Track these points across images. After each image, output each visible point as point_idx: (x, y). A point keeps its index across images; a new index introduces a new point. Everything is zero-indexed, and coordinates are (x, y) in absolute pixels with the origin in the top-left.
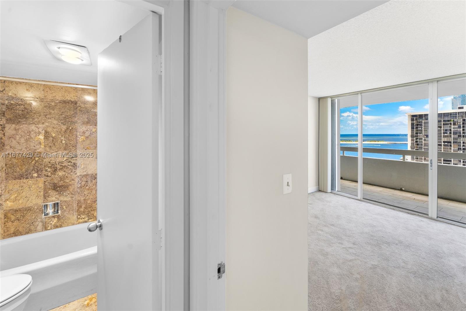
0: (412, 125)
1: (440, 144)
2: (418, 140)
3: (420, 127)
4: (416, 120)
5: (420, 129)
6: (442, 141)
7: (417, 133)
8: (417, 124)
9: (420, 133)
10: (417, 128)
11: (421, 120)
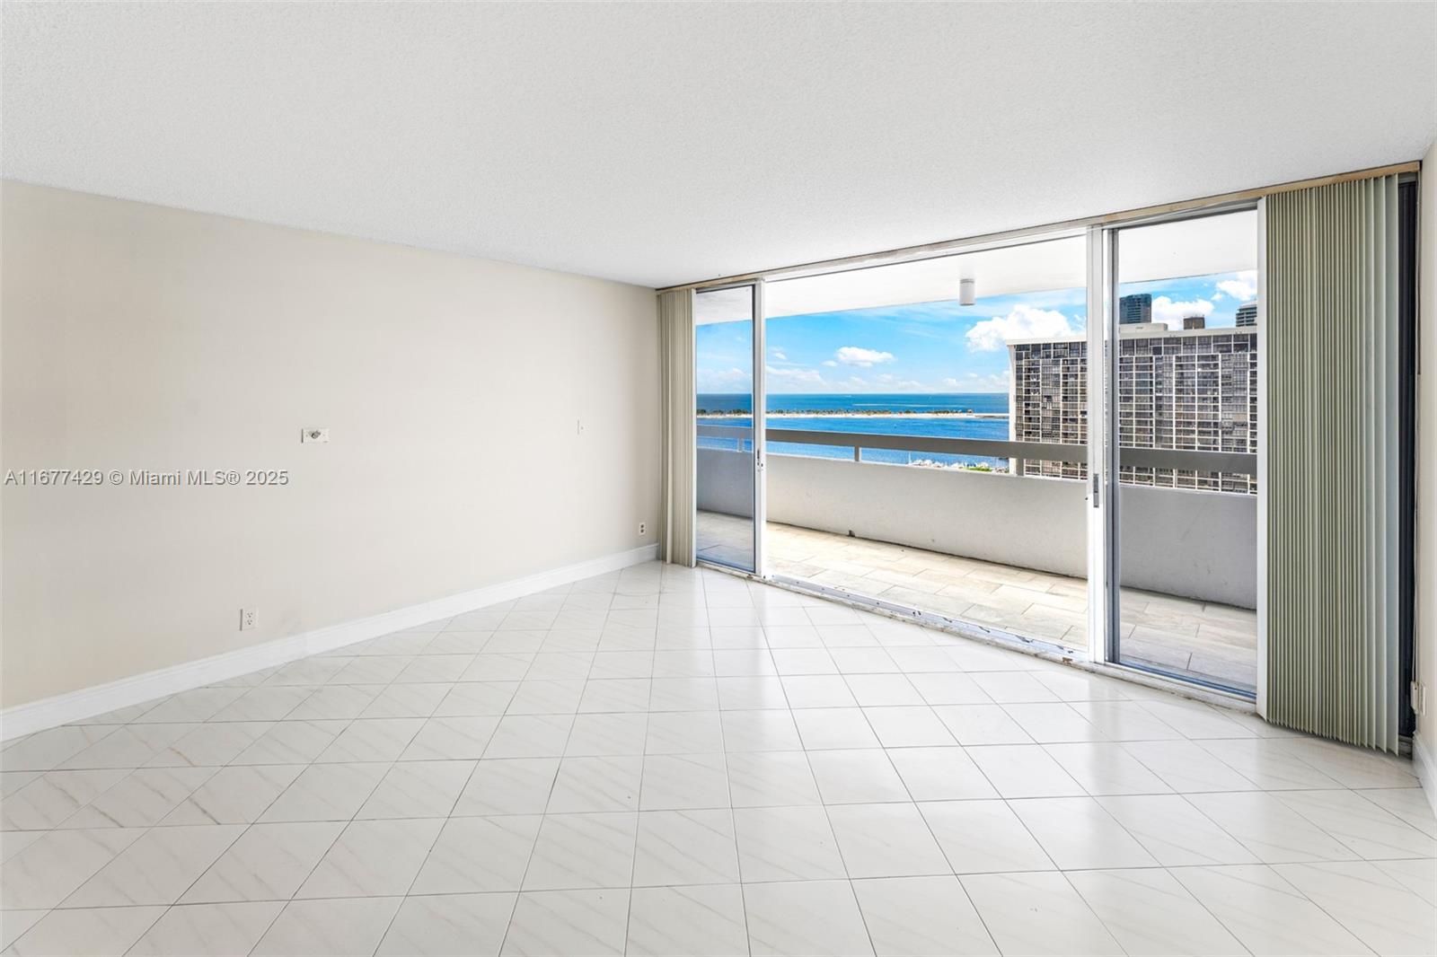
0: (1019, 369)
1: (1075, 417)
2: (1030, 408)
3: (1034, 376)
4: (1027, 357)
5: (1035, 380)
6: (1079, 410)
7: (1028, 391)
8: (1029, 369)
9: (1035, 391)
10: (1028, 377)
11: (1036, 359)
